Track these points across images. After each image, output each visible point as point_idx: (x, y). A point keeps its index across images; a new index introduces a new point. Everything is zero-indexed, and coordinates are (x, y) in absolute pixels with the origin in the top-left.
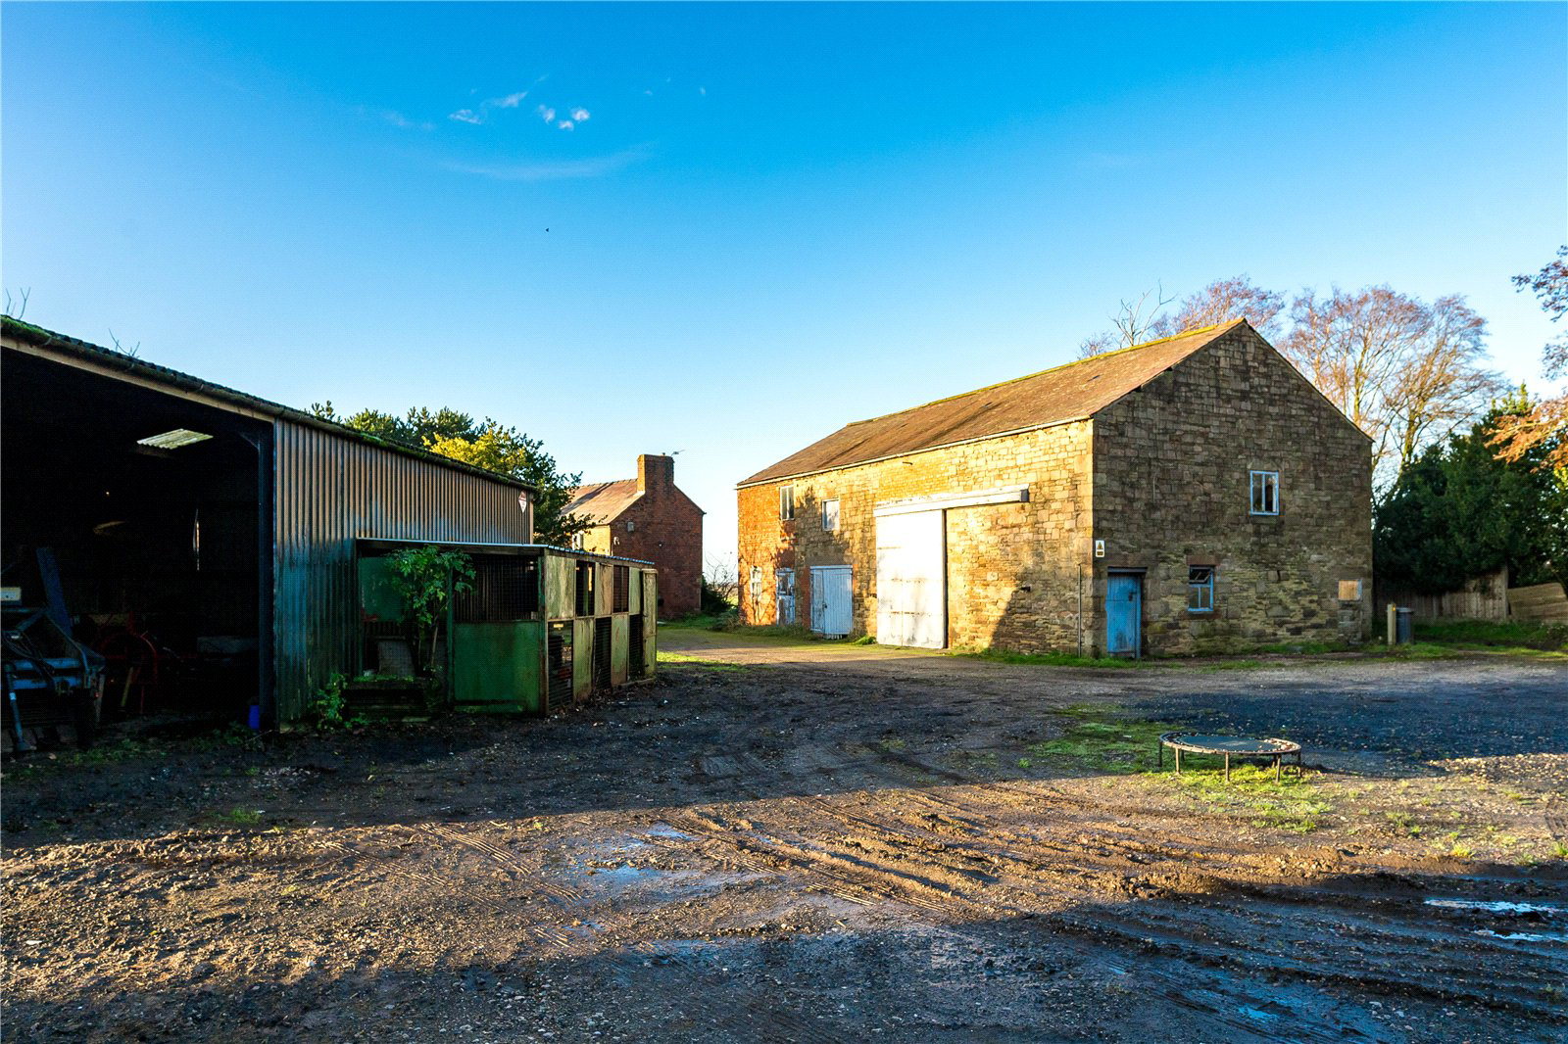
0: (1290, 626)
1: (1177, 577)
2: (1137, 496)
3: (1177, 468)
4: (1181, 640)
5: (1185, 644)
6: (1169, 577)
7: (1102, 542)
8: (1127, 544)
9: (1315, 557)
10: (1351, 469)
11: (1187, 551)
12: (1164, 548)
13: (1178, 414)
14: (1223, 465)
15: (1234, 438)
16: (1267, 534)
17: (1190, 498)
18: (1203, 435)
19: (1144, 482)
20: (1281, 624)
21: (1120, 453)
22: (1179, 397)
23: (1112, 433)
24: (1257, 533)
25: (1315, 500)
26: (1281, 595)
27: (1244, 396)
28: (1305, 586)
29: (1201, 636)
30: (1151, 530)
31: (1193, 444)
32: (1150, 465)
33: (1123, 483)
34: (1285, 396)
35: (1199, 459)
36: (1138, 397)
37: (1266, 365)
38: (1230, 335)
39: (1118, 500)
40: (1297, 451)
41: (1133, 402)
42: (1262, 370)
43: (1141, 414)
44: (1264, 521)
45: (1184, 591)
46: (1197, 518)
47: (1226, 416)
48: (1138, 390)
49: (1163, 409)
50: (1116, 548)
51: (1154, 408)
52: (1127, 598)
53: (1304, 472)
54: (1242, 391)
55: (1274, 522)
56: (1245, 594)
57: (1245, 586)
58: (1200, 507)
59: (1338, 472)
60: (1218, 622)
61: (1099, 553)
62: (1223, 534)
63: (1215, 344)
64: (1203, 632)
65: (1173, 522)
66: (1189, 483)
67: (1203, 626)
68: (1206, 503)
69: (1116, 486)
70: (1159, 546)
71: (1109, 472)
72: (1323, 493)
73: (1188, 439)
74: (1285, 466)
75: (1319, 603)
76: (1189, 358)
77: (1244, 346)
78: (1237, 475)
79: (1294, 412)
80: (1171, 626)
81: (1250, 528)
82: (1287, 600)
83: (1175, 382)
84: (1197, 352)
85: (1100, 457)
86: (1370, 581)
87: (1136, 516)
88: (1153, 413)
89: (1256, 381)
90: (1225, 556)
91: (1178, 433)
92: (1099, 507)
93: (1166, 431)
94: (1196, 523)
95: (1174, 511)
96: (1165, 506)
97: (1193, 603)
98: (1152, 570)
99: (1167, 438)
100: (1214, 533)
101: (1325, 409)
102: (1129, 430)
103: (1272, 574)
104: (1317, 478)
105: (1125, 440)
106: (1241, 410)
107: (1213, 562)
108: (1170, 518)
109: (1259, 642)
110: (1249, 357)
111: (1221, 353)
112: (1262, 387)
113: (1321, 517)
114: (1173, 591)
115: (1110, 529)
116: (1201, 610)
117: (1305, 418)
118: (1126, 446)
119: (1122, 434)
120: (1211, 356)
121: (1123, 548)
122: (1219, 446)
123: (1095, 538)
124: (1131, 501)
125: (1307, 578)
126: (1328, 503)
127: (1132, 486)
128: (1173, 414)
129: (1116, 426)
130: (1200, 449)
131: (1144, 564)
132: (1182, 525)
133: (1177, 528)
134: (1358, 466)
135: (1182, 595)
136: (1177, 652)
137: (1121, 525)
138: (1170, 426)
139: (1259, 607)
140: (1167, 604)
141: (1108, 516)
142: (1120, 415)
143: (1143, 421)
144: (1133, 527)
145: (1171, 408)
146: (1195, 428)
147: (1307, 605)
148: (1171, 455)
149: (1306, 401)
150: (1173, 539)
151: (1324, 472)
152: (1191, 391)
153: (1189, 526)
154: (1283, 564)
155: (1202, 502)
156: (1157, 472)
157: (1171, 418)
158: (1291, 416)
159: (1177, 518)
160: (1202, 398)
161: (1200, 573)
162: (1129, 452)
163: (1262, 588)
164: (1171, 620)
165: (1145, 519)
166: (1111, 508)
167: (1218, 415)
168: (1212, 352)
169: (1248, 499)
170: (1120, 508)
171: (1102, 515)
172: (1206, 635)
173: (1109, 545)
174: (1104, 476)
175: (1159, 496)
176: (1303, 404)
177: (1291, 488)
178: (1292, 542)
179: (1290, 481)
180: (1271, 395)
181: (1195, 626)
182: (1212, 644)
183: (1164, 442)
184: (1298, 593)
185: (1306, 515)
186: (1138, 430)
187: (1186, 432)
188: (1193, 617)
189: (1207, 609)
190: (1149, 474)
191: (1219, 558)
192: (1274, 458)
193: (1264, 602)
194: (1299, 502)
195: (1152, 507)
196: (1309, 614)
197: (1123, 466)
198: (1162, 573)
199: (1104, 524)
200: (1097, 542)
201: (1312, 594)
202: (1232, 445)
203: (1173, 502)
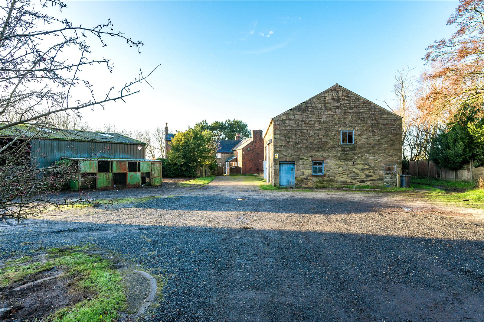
0: (359, 180)
1: (307, 164)
2: (291, 141)
3: (307, 132)
4: (309, 183)
5: (310, 184)
6: (303, 164)
7: (277, 154)
8: (287, 154)
9: (371, 158)
10: (391, 128)
11: (311, 156)
12: (302, 156)
13: (308, 115)
14: (327, 130)
15: (332, 121)
16: (348, 151)
17: (313, 140)
18: (319, 121)
19: (293, 136)
20: (355, 179)
21: (284, 128)
22: (308, 111)
23: (281, 123)
24: (343, 150)
25: (373, 139)
26: (354, 170)
27: (338, 108)
28: (367, 167)
29: (318, 182)
30: (296, 150)
31: (315, 124)
32: (296, 131)
33: (285, 137)
34: (358, 106)
35: (317, 128)
36: (291, 112)
37: (347, 97)
38: (331, 89)
39: (283, 142)
40: (363, 123)
41: (289, 113)
42: (346, 98)
43: (292, 117)
44: (347, 146)
45: (310, 168)
46: (316, 146)
47: (329, 114)
48: (291, 110)
49: (301, 115)
50: (282, 156)
51: (298, 114)
52: (291, 170)
53: (366, 130)
54: (336, 106)
55: (352, 146)
56: (337, 169)
57: (337, 167)
58: (317, 143)
59: (384, 129)
60: (325, 178)
61: (276, 157)
62: (327, 151)
63: (324, 93)
64: (319, 181)
65: (305, 148)
66: (312, 136)
67: (318, 179)
68: (320, 142)
69: (283, 138)
70: (300, 155)
71: (280, 134)
72: (376, 136)
73: (312, 123)
74: (356, 128)
75: (374, 172)
76: (312, 98)
77: (338, 92)
78: (334, 132)
79: (361, 111)
80: (305, 179)
81: (340, 149)
82: (358, 172)
83: (306, 106)
84: (316, 96)
85: (276, 130)
86: (401, 165)
87: (290, 146)
88: (298, 116)
89: (343, 102)
90: (328, 158)
91: (308, 121)
92: (276, 144)
93: (302, 121)
94: (315, 148)
95: (306, 144)
96: (302, 143)
97: (315, 171)
98: (297, 162)
99: (303, 123)
100: (323, 151)
101: (377, 109)
102: (287, 122)
103: (351, 163)
104: (373, 131)
105: (285, 125)
106: (336, 112)
107: (323, 160)
108: (304, 147)
109: (343, 184)
110: (340, 95)
111: (326, 95)
112: (346, 104)
113: (375, 144)
114: (305, 168)
115: (280, 151)
116: (318, 174)
117: (367, 112)
118: (286, 126)
119: (285, 123)
120: (322, 97)
121: (285, 156)
122: (326, 124)
123: (274, 153)
124: (289, 142)
125: (368, 164)
126: (379, 140)
127: (289, 138)
128: (306, 116)
129: (282, 121)
130: (317, 125)
131: (293, 160)
132: (310, 148)
133: (307, 150)
134: (395, 127)
135: (310, 169)
136: (307, 186)
137: (284, 149)
138: (304, 119)
139: (344, 173)
140: (303, 172)
141: (280, 147)
142: (284, 118)
143: (293, 119)
144: (289, 150)
145: (305, 114)
146: (316, 119)
147: (368, 173)
148: (305, 128)
149: (367, 107)
150: (305, 153)
151: (377, 129)
152: (313, 108)
153: (312, 149)
154: (356, 160)
155: (318, 141)
156: (299, 133)
157: (304, 117)
158: (360, 112)
159: (307, 146)
160: (318, 110)
161: (317, 163)
162: (287, 128)
163: (345, 167)
164: (305, 177)
165: (294, 147)
166: (280, 144)
167: (326, 114)
168: (322, 95)
169: (339, 140)
170: (284, 144)
171: (277, 146)
172: (320, 182)
173: (280, 155)
174: (278, 135)
175: (300, 140)
176: (366, 108)
177: (360, 135)
178: (360, 153)
179: (359, 133)
180: (351, 106)
181: (315, 179)
182: (323, 184)
183: (301, 124)
184: (362, 169)
185: (367, 144)
186: (291, 122)
187: (311, 121)
188: (314, 176)
189: (321, 174)
190: (296, 134)
191: (325, 158)
192: (352, 126)
193: (347, 172)
194: (364, 140)
195: (297, 144)
196: (368, 176)
197: (285, 132)
198: (301, 163)
199: (278, 149)
200: (275, 154)
201: (370, 169)
202: (331, 123)
203: (305, 142)
